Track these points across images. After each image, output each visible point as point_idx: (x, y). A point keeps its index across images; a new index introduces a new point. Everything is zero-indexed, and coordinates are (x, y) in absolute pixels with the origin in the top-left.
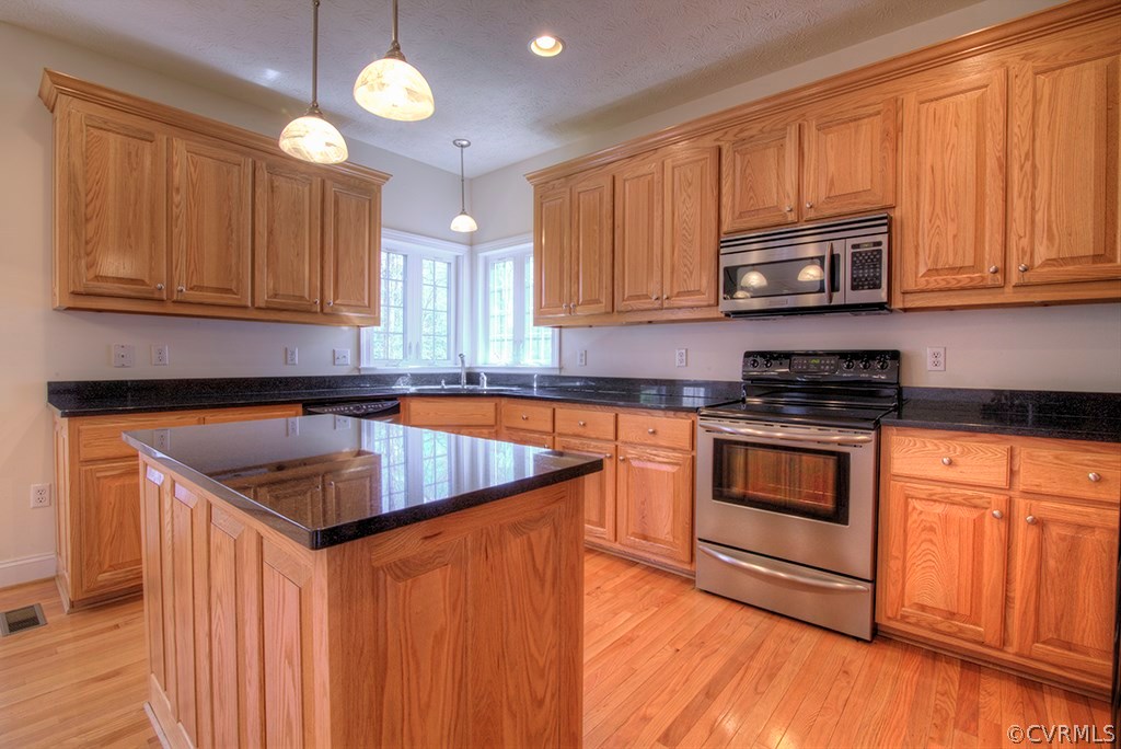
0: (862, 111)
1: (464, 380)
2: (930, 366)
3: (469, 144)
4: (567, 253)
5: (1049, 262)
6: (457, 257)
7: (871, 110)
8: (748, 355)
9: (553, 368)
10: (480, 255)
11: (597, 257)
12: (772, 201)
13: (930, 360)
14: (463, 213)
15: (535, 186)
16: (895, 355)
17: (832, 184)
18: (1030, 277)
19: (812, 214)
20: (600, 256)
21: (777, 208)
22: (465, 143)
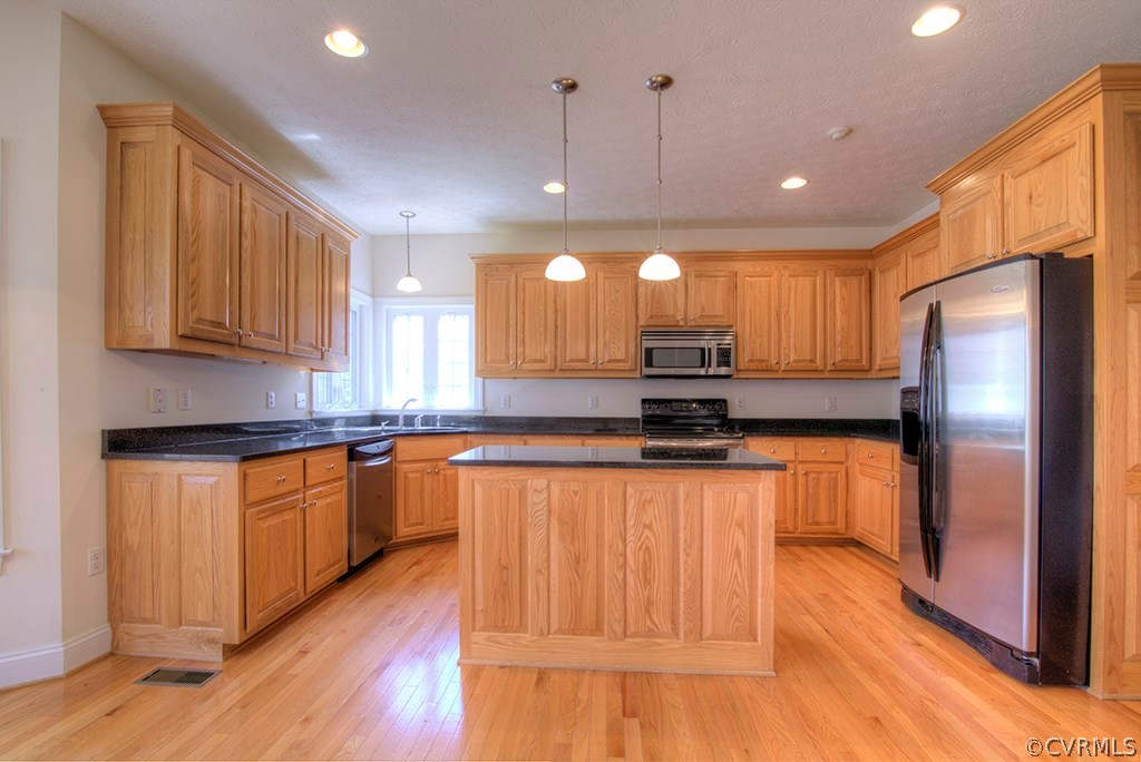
0: (717, 273)
1: (401, 422)
2: (737, 407)
3: (414, 215)
4: (512, 322)
5: (795, 361)
6: (361, 306)
7: (721, 274)
8: (644, 401)
9: (478, 411)
10: (385, 307)
11: (542, 329)
12: (671, 312)
13: (737, 404)
14: (409, 275)
15: (477, 265)
16: (725, 401)
17: (703, 309)
18: (788, 368)
19: (693, 323)
20: (546, 328)
21: (673, 317)
22: (410, 214)
